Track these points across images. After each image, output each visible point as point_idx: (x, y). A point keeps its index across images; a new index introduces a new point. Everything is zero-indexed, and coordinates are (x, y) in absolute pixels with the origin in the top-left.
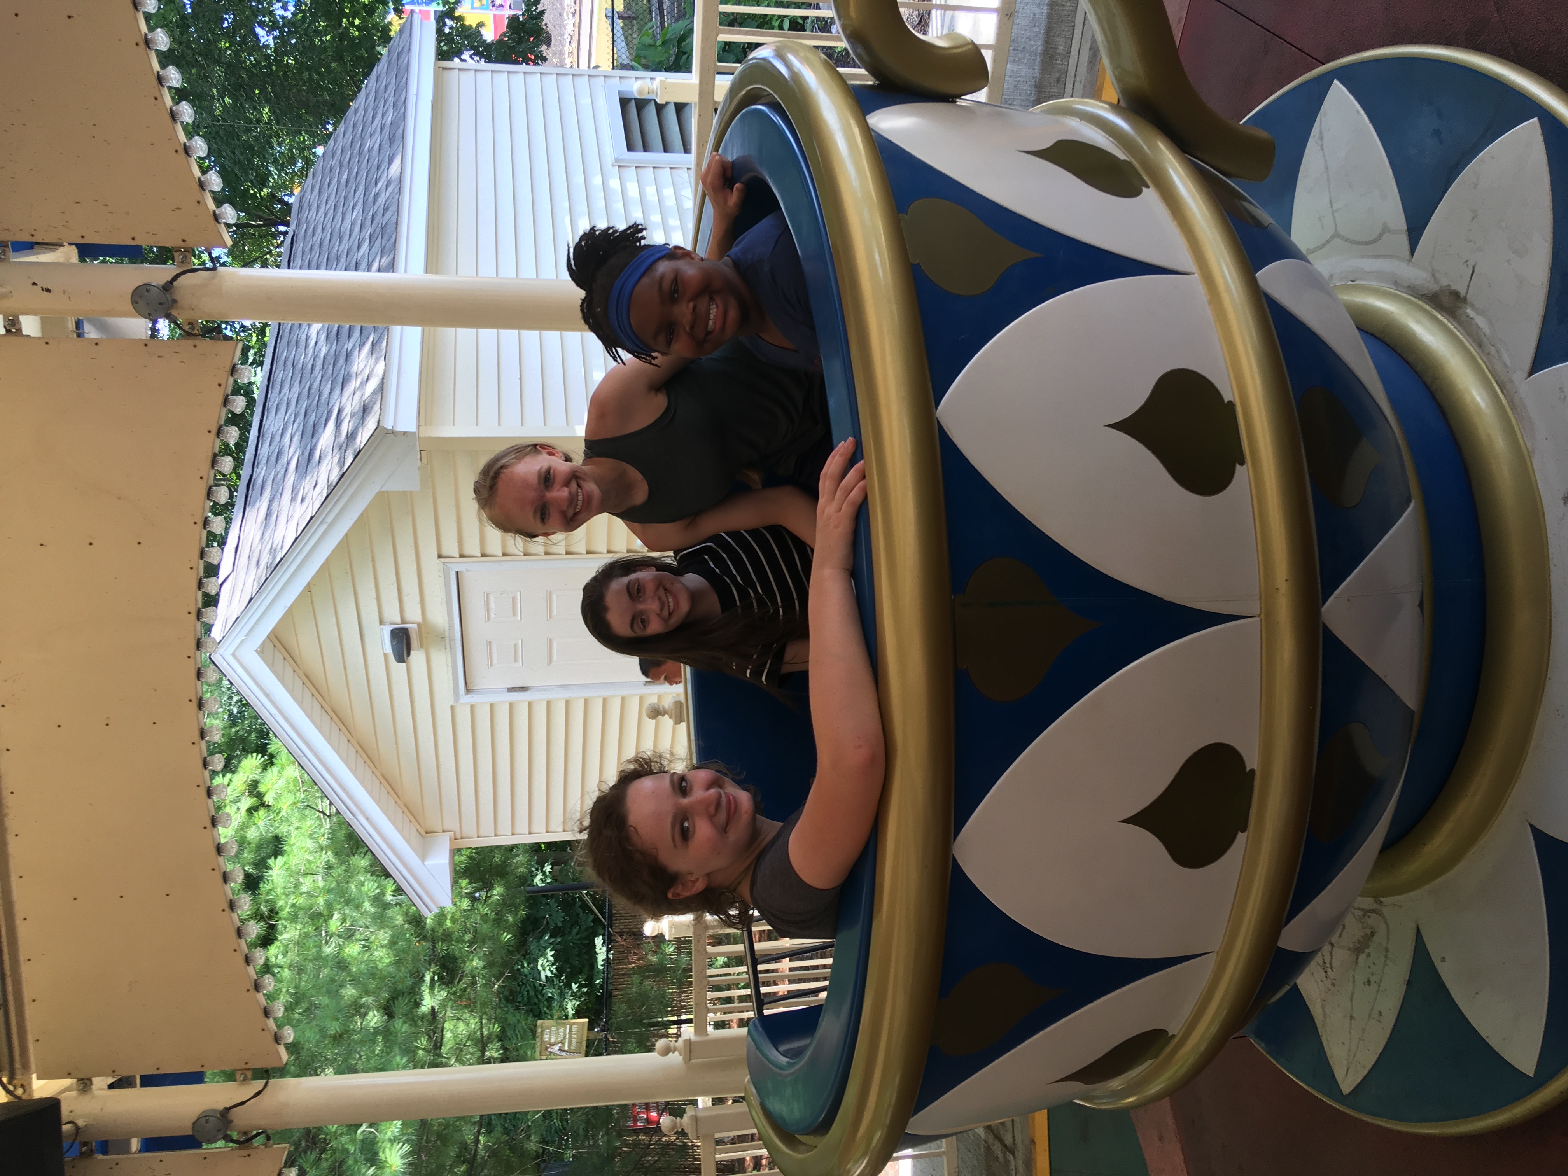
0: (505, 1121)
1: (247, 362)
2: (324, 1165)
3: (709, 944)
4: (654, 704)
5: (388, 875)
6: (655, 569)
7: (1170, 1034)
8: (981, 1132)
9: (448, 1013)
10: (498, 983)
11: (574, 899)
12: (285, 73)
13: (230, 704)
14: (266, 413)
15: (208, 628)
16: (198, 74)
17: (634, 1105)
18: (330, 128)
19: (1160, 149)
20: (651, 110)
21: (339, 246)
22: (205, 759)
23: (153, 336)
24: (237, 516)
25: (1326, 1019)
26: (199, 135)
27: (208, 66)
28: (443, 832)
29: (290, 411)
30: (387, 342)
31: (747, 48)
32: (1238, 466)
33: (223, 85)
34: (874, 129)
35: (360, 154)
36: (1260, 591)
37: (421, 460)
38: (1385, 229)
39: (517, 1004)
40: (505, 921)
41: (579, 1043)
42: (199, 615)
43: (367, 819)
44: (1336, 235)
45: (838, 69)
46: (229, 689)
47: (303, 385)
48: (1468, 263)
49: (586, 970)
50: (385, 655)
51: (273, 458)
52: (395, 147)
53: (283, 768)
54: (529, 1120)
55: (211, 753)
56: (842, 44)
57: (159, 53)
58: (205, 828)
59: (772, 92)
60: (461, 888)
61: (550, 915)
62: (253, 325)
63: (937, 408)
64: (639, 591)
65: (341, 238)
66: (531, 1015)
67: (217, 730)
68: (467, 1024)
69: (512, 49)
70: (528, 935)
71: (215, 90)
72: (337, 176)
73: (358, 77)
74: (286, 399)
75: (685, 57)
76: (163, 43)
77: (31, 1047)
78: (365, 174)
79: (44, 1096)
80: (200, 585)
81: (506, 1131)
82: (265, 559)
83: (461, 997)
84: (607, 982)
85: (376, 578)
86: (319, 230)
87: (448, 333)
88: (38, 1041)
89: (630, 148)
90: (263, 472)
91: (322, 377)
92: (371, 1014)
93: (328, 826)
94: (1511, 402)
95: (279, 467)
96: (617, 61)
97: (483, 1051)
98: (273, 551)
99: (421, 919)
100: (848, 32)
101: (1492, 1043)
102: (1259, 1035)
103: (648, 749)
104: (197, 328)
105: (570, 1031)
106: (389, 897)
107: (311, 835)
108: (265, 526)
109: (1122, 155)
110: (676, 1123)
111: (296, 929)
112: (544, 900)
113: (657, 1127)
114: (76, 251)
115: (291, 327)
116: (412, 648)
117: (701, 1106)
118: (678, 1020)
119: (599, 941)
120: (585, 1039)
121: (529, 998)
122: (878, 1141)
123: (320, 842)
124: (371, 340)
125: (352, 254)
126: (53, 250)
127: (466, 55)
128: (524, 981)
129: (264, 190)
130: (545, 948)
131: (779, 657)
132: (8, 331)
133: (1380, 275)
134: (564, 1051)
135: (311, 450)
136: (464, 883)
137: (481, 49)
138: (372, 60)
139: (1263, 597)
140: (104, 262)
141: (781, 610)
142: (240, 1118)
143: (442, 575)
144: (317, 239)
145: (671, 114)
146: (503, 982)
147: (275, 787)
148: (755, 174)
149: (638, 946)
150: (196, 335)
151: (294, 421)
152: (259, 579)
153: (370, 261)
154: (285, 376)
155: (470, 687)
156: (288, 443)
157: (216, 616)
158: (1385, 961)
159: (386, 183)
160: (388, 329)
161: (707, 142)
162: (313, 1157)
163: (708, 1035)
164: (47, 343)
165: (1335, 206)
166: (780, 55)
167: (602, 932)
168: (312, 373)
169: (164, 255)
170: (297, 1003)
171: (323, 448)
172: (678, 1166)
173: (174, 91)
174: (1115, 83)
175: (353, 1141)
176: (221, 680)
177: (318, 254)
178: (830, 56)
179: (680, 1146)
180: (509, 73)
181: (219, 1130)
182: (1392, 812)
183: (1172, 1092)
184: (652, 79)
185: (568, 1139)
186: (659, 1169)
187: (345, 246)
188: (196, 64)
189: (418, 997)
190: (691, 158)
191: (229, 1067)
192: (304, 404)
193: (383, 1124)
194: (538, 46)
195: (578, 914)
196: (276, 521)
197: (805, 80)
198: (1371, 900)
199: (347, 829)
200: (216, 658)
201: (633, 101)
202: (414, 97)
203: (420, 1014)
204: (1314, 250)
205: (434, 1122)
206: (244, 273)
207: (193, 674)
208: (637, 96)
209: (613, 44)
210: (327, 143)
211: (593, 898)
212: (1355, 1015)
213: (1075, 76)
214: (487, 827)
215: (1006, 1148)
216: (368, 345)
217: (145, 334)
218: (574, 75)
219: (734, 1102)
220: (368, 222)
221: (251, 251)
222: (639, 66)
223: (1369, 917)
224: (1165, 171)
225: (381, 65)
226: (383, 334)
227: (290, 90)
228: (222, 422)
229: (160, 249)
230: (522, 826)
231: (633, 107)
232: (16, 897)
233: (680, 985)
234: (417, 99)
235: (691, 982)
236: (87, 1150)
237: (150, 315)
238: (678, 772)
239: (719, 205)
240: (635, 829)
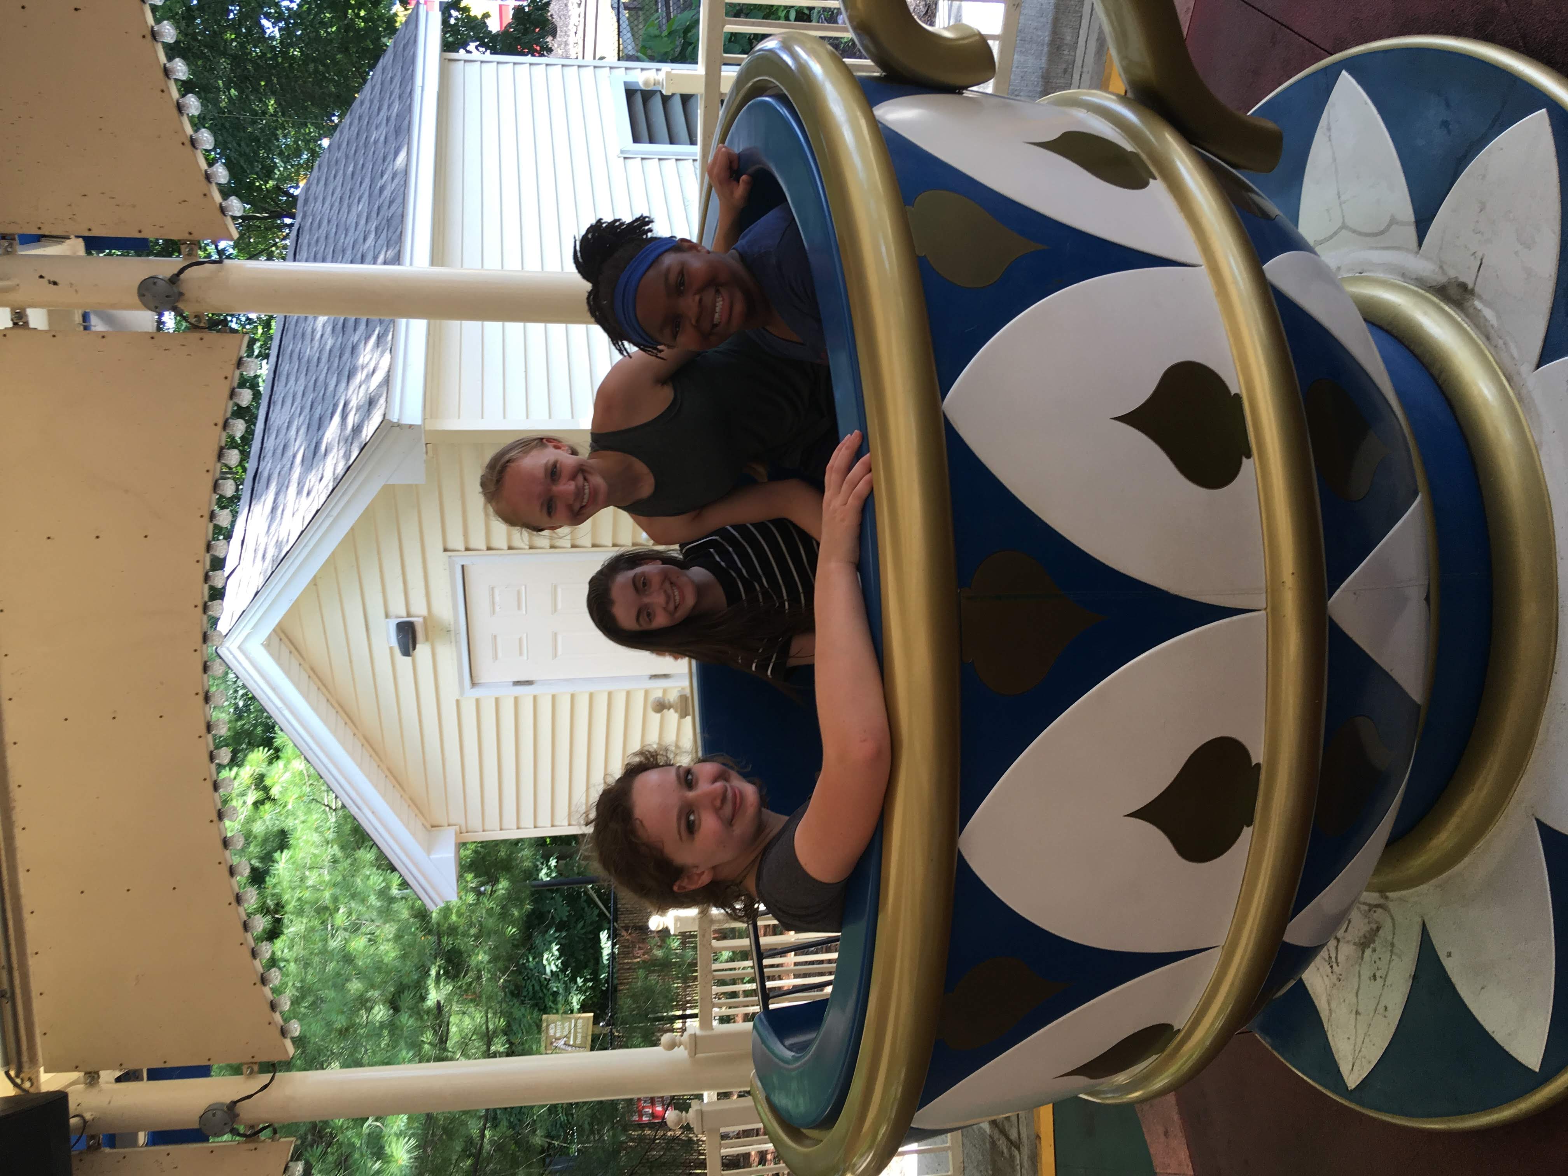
0: (511, 1116)
1: (253, 354)
2: (331, 1158)
3: (715, 938)
4: (660, 698)
5: (393, 869)
6: (660, 562)
7: (1176, 1028)
8: (986, 1126)
9: (454, 1007)
10: (504, 978)
11: (579, 893)
12: (291, 65)
13: (236, 698)
14: (272, 407)
15: (214, 622)
16: (204, 66)
17: (639, 1099)
18: (336, 120)
19: (1168, 140)
20: (657, 103)
21: (345, 238)
22: (211, 752)
23: (159, 329)
24: (243, 510)
26: (204, 127)
27: (214, 58)
28: (449, 826)
29: (295, 405)
30: (393, 335)
31: (754, 39)
32: (1244, 459)
33: (229, 77)
34: (880, 120)
35: (366, 145)
36: (1266, 584)
37: (427, 452)
38: (1393, 221)
39: (522, 998)
40: (510, 915)
41: (584, 1037)
42: (205, 608)
43: (373, 813)
44: (1344, 227)
45: (844, 60)
46: (235, 682)
47: (309, 377)
48: (1476, 255)
49: (591, 964)
50: (391, 649)
51: (279, 451)
52: (400, 139)
53: (289, 762)
54: (534, 1114)
55: (218, 747)
56: (848, 35)
57: (166, 46)
58: (212, 821)
59: (778, 84)
60: (467, 882)
61: (555, 910)
62: (259, 318)
63: (943, 399)
64: (644, 584)
65: (347, 230)
66: (537, 1009)
67: (224, 723)
68: (473, 1018)
69: (518, 40)
70: (533, 929)
71: (220, 82)
72: (342, 168)
73: (363, 69)
74: (292, 391)
75: (690, 48)
76: (170, 35)
77: (39, 1040)
78: (371, 166)
79: (51, 1090)
80: (207, 578)
81: (511, 1126)
82: (271, 552)
83: (466, 991)
84: (612, 976)
86: (325, 222)
87: (454, 325)
88: (45, 1034)
89: (636, 139)
90: (269, 465)
91: (328, 370)
92: (377, 1008)
93: (334, 820)
94: (1518, 395)
95: (285, 460)
96: (623, 52)
97: (489, 1045)
98: (279, 545)
99: (426, 913)
100: (855, 23)
101: (1499, 1037)
102: (1264, 1030)
103: (653, 741)
104: (203, 321)
105: (575, 1025)
106: (394, 891)
107: (317, 828)
108: (271, 520)
109: (1128, 147)
110: (681, 1118)
111: (302, 923)
112: (549, 895)
113: (662, 1122)
114: (83, 244)
115: (297, 320)
116: (417, 642)
117: (706, 1100)
118: (683, 1015)
119: (604, 935)
120: (590, 1033)
121: (535, 992)
122: (883, 1135)
123: (326, 835)
124: (377, 332)
125: (357, 247)
126: (61, 243)
127: (472, 46)
128: (530, 976)
129: (270, 182)
130: (550, 943)
131: (785, 651)
132: (15, 324)
133: (1389, 268)
134: (569, 1045)
135: (316, 443)
136: (469, 876)
137: (486, 40)
138: (378, 52)
139: (1269, 590)
140: (109, 254)
141: (786, 604)
142: (248, 1112)
143: (448, 569)
144: (323, 232)
145: (677, 106)
146: (508, 976)
147: (281, 780)
148: (757, 166)
149: (643, 941)
150: (202, 328)
151: (300, 414)
152: (265, 573)
153: (376, 253)
154: (291, 369)
155: (476, 681)
156: (294, 437)
157: (223, 609)
158: (1391, 955)
159: (391, 175)
160: (394, 322)
161: (713, 134)
162: (319, 1151)
163: (712, 1029)
164: (54, 336)
165: (1343, 198)
166: (787, 47)
167: (607, 926)
168: (317, 366)
169: (170, 248)
170: (303, 997)
171: (329, 441)
172: (683, 1161)
173: (180, 83)
174: (1122, 74)
175: (359, 1135)
176: (227, 674)
177: (324, 246)
178: (836, 47)
179: (685, 1140)
180: (515, 64)
181: (225, 1124)
182: (1398, 806)
183: (1177, 1087)
184: (658, 70)
185: (573, 1133)
186: (664, 1164)
187: (350, 240)
188: (202, 56)
189: (424, 991)
190: (697, 149)
191: (235, 1062)
192: (310, 397)
193: (390, 1117)
194: (544, 37)
195: (583, 909)
196: (282, 514)
197: (812, 71)
198: (1376, 895)
199: (353, 823)
200: (223, 651)
201: (639, 92)
202: (420, 89)
203: (425, 1007)
204: (1321, 243)
205: (439, 1117)
206: (249, 266)
207: (200, 668)
208: (643, 87)
209: (619, 35)
210: (332, 135)
211: (598, 892)
212: (1360, 1011)
213: (1082, 67)
214: (492, 821)
215: (1012, 1143)
216: (374, 338)
217: (151, 327)
218: (579, 66)
219: (739, 1096)
220: (374, 214)
221: (257, 243)
222: (645, 57)
223: (1375, 912)
224: (1172, 162)
225: (387, 57)
226: (388, 327)
227: (296, 82)
228: (229, 415)
229: (166, 241)
230: (527, 820)
231: (639, 99)
232: (23, 890)
233: (685, 980)
234: (422, 90)
235: (696, 977)
236: (94, 1144)
237: (156, 307)
238: (684, 765)
239: (725, 197)
240: (641, 822)
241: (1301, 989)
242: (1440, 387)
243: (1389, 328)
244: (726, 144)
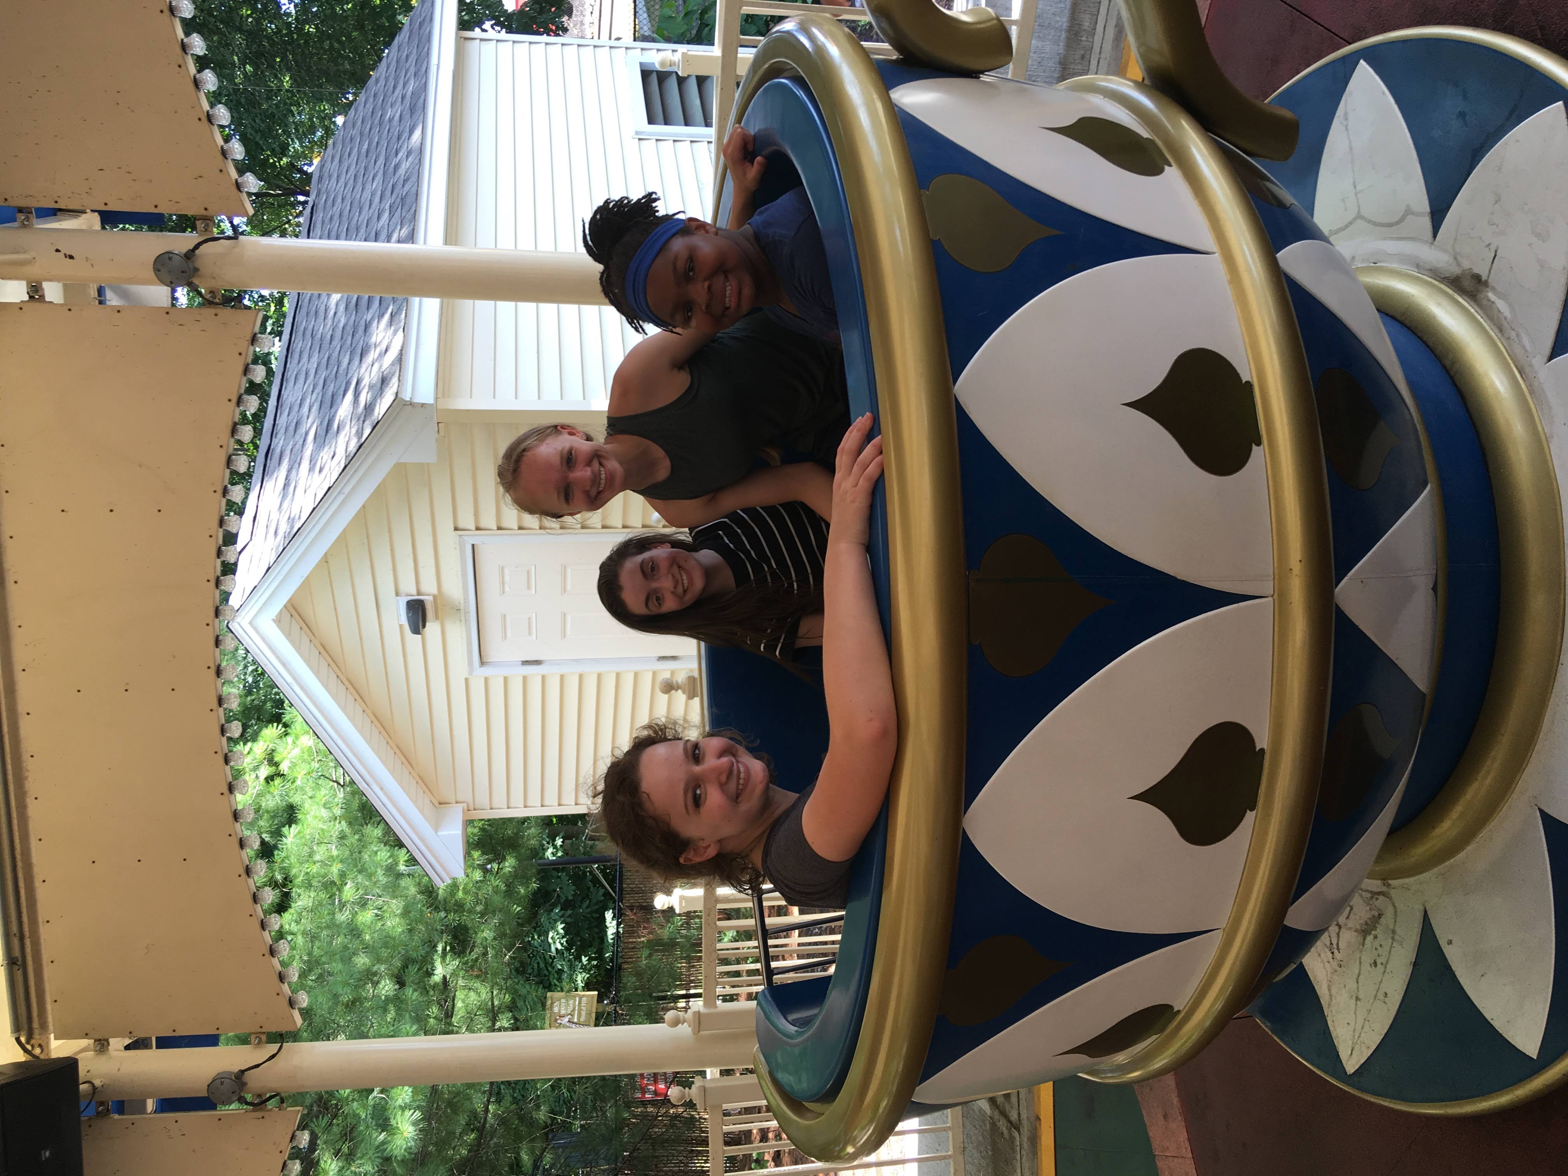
0: (514, 1092)
1: (266, 332)
2: (335, 1129)
3: (719, 919)
4: (668, 679)
5: (401, 845)
6: (669, 545)
7: (1176, 1010)
8: (985, 1105)
9: (460, 982)
10: (509, 954)
11: (584, 873)
12: (306, 42)
13: (245, 674)
14: (285, 383)
15: (226, 597)
16: (220, 43)
17: (642, 1075)
18: (351, 97)
19: (1183, 127)
20: (673, 84)
21: (359, 216)
22: (223, 726)
23: (173, 305)
24: (255, 486)
25: (1331, 999)
26: (221, 103)
27: (230, 34)
28: (456, 803)
29: (308, 382)
30: (406, 313)
31: (770, 20)
32: (1254, 446)
33: (245, 53)
34: (897, 103)
35: (381, 123)
36: (1274, 571)
37: (438, 431)
38: (1408, 212)
39: (528, 976)
40: (516, 892)
41: (589, 1014)
42: (218, 583)
43: (382, 789)
44: (1359, 216)
45: (862, 43)
46: (245, 658)
47: (322, 355)
48: (1490, 247)
49: (596, 943)
50: (401, 626)
51: (292, 428)
52: (415, 117)
53: (297, 738)
54: (537, 1090)
55: (228, 720)
56: (866, 18)
57: (184, 21)
58: (222, 794)
59: (795, 66)
60: (474, 860)
61: (561, 888)
62: (271, 295)
63: (955, 383)
64: (653, 569)
65: (361, 208)
66: (541, 986)
67: (235, 697)
68: (479, 994)
69: (533, 20)
70: (539, 908)
71: (236, 58)
72: (357, 146)
73: (378, 46)
74: (304, 369)
75: (707, 29)
76: (188, 10)
77: (49, 1007)
78: (386, 144)
79: (61, 1056)
80: (219, 553)
81: (515, 1101)
82: (284, 528)
83: (472, 967)
84: (617, 955)
85: (392, 550)
86: (339, 200)
87: (467, 304)
88: (56, 1001)
89: (651, 121)
90: (281, 442)
91: (341, 348)
92: (383, 982)
93: (342, 795)
94: (1530, 387)
95: (297, 437)
96: (639, 33)
97: (494, 1020)
98: (291, 520)
99: (433, 887)
100: (873, 6)
101: (1496, 1024)
102: (1266, 1014)
103: (661, 715)
104: (218, 297)
105: (580, 1003)
106: (402, 868)
107: (325, 804)
108: (283, 496)
109: (1144, 133)
110: (684, 1094)
111: (310, 897)
112: (555, 874)
113: (665, 1099)
114: (99, 218)
115: (310, 297)
116: (427, 620)
117: (708, 1076)
118: (686, 994)
119: (609, 915)
120: (594, 1010)
121: (539, 969)
122: (885, 1108)
123: (335, 811)
124: (390, 311)
125: (371, 224)
126: (76, 217)
127: (487, 25)
128: (535, 953)
129: (284, 159)
130: (556, 921)
131: (793, 631)
132: (31, 297)
133: (1403, 258)
134: (573, 1023)
135: (329, 421)
136: (476, 854)
137: (502, 19)
138: (394, 30)
139: (1276, 577)
140: (123, 229)
141: (795, 584)
142: (256, 1081)
143: (458, 547)
144: (337, 209)
145: (692, 87)
146: (514, 953)
147: (290, 756)
148: (774, 148)
149: (648, 921)
150: (217, 304)
151: (313, 392)
152: (277, 549)
153: (390, 232)
154: (304, 346)
155: (485, 660)
156: (306, 414)
157: (235, 584)
158: (1392, 943)
159: (406, 153)
160: (407, 301)
161: (728, 116)
162: (324, 1122)
163: (717, 1007)
164: (70, 310)
165: (1358, 188)
166: (804, 28)
167: (612, 905)
168: (330, 344)
169: (185, 223)
170: (310, 970)
171: (342, 419)
172: (685, 1138)
173: (195, 57)
174: (1139, 60)
175: (365, 1107)
176: (237, 649)
177: (337, 224)
178: (853, 29)
179: (686, 1118)
180: (530, 43)
181: (233, 1093)
182: (1401, 795)
183: (1177, 1067)
184: (674, 51)
185: (576, 1110)
186: (667, 1141)
187: (365, 216)
188: (218, 31)
189: (430, 967)
190: (712, 132)
191: (242, 1031)
192: (323, 374)
193: (395, 1090)
194: (560, 17)
195: (589, 888)
196: (294, 491)
197: (829, 54)
198: (1379, 882)
199: (361, 799)
200: (234, 626)
201: (655, 73)
202: (435, 67)
203: (432, 982)
204: (1336, 232)
205: (445, 1090)
206: (263, 242)
207: (212, 642)
208: (658, 67)
209: (635, 15)
210: (347, 113)
211: (603, 871)
212: (1360, 996)
213: (1100, 53)
214: (499, 799)
215: (1012, 1124)
216: (387, 316)
217: (166, 302)
218: (595, 47)
219: (741, 1074)
220: (388, 193)
221: (270, 221)
222: (660, 38)
223: (1377, 899)
224: (1189, 148)
225: (402, 35)
226: (402, 305)
227: (311, 58)
228: (242, 391)
229: (180, 217)
230: (534, 798)
231: (654, 79)
232: (35, 859)
233: (689, 959)
234: (438, 69)
235: (700, 957)
236: (103, 1110)
237: (171, 283)
238: (692, 739)
239: (739, 179)
240: (648, 795)
241: (1301, 973)
242: (1452, 378)
243: (1402, 319)
244: (742, 124)
